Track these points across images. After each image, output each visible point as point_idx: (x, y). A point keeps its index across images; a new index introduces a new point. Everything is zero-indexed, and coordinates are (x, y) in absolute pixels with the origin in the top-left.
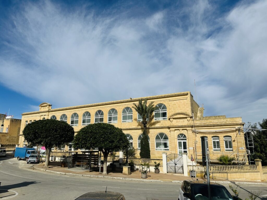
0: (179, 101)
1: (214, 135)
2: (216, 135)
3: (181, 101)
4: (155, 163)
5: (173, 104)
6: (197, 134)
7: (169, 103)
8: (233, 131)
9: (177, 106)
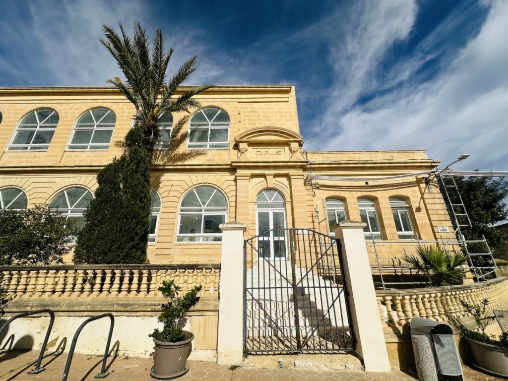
0: (267, 105)
1: (364, 194)
2: (369, 194)
3: (271, 105)
4: (167, 289)
5: (249, 110)
6: (316, 191)
7: (237, 107)
8: (409, 185)
9: (259, 116)
